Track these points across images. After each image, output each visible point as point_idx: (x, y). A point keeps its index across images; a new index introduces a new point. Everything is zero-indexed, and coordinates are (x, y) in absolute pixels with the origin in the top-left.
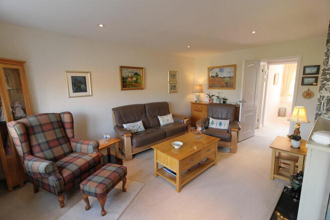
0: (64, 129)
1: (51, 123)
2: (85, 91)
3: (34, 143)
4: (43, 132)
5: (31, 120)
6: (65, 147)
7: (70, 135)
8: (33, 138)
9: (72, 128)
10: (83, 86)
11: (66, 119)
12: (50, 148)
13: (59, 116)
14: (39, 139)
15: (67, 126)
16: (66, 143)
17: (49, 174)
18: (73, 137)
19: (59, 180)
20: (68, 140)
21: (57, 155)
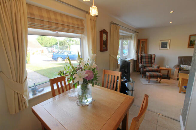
0: (152, 59)
1: (148, 57)
2: (166, 47)
3: (143, 61)
4: (145, 58)
5: (143, 55)
6: (150, 65)
7: (153, 62)
8: (143, 59)
9: (154, 60)
10: (165, 46)
11: (153, 57)
12: (146, 63)
13: (151, 55)
14: (144, 60)
15: (153, 59)
16: (151, 64)
17: (141, 68)
18: (154, 63)
19: (143, 70)
20: (152, 63)
21: (147, 66)
